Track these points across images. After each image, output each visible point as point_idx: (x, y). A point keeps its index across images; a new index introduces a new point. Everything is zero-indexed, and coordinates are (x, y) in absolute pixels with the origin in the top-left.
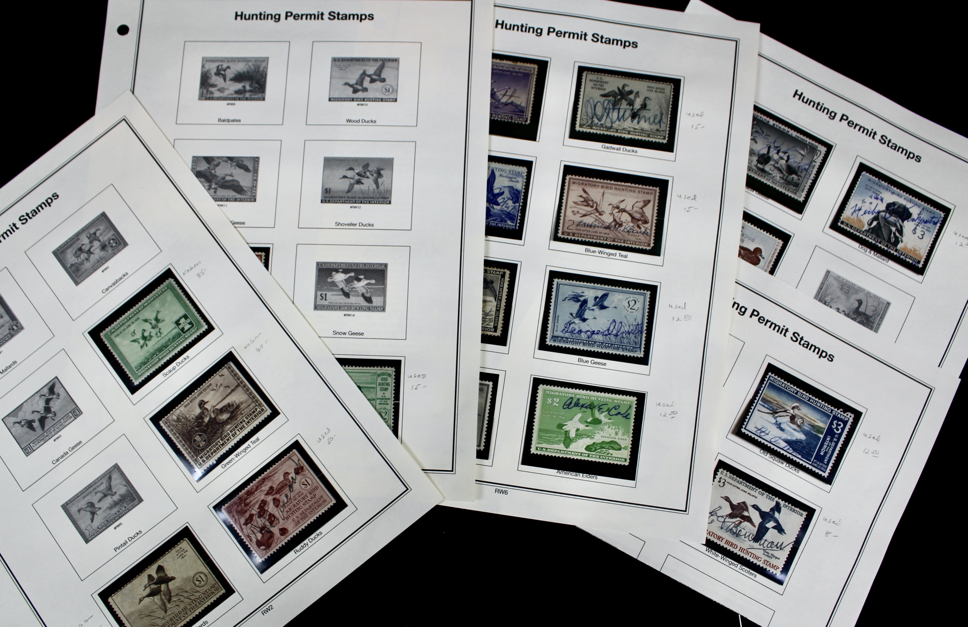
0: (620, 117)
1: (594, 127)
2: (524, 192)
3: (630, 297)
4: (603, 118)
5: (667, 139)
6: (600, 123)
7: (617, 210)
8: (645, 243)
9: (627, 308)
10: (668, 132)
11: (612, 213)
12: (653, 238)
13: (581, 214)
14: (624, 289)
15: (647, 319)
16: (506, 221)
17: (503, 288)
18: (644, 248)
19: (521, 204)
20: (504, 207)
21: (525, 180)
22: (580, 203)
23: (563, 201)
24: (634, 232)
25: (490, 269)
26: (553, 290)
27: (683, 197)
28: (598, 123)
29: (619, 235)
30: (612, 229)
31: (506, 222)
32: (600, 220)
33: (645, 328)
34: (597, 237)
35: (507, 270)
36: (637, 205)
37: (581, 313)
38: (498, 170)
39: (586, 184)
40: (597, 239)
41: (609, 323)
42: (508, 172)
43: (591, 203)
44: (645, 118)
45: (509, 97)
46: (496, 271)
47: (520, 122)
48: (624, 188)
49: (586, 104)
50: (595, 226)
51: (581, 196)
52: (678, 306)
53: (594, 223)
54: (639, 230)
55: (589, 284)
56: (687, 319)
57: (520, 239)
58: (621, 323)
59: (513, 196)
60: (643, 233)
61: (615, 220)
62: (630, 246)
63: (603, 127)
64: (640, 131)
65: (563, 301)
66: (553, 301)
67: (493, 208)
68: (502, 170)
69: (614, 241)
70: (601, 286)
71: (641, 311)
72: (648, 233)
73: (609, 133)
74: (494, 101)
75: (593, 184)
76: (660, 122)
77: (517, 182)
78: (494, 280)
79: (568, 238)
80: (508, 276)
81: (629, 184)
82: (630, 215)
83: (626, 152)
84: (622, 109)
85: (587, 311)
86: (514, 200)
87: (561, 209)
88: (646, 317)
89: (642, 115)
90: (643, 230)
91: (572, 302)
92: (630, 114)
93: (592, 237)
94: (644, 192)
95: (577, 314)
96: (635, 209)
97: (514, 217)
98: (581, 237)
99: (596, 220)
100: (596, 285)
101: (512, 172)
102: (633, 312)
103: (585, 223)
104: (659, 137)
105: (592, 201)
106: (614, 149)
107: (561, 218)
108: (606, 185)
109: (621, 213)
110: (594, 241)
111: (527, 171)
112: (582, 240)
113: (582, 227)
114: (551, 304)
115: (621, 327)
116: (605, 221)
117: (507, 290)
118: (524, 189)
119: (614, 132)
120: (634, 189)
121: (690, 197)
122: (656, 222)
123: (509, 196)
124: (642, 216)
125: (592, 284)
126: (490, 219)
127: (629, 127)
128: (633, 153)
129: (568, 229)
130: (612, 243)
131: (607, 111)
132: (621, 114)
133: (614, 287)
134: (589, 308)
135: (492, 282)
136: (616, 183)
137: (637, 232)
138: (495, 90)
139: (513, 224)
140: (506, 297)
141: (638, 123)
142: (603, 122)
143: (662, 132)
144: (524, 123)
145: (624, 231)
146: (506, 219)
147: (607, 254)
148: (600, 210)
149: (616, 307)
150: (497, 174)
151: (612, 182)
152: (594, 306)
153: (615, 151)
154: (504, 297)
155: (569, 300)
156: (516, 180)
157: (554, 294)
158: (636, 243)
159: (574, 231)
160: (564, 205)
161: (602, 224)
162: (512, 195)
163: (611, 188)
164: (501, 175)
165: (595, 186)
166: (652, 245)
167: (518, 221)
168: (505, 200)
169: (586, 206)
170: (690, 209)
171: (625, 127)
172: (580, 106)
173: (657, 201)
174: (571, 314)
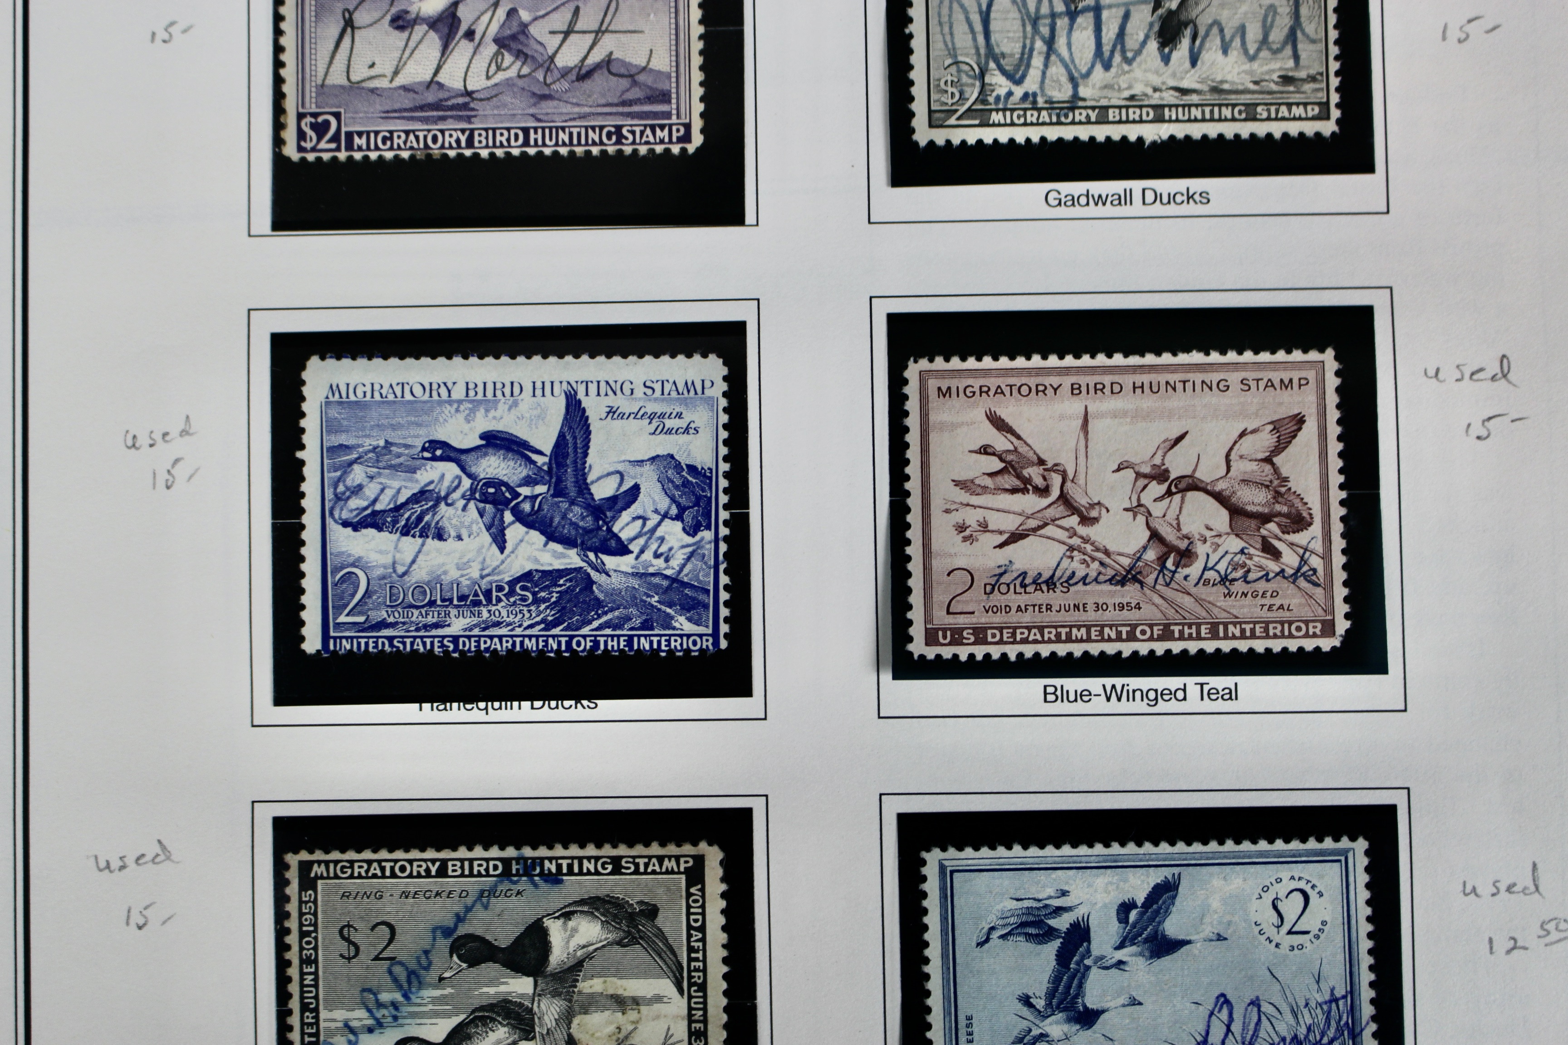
0: (1106, 49)
1: (996, 117)
2: (726, 475)
3: (1279, 880)
4: (1028, 66)
5: (1336, 114)
6: (1019, 92)
7: (1157, 489)
8: (1307, 623)
9: (1271, 932)
10: (1335, 82)
11: (1140, 505)
12: (1341, 592)
13: (1001, 533)
14: (1246, 846)
15: (1371, 968)
16: (667, 621)
17: (702, 929)
18: (1309, 645)
19: (724, 531)
20: (648, 555)
21: (724, 418)
22: (988, 482)
23: (908, 486)
24: (1252, 576)
25: (633, 852)
26: (925, 903)
27: (1449, 373)
28: (1010, 94)
29: (1187, 601)
30: (1150, 580)
31: (669, 627)
32: (1089, 548)
33: (1367, 1011)
34: (1088, 628)
35: (710, 844)
36: (1247, 445)
37: (1068, 987)
38: (593, 388)
39: (999, 391)
40: (1089, 640)
41: (1203, 1011)
42: (640, 391)
43: (1034, 473)
44: (1221, 31)
45: (590, 38)
46: (661, 859)
47: (659, 149)
48: (1172, 378)
49: (945, 11)
50: (1070, 581)
51: (985, 450)
52: (1503, 887)
53: (1066, 563)
54: (1273, 566)
55: (1083, 850)
56: (1554, 936)
57: (744, 689)
58: (1255, 1003)
59: (683, 501)
60: (1295, 576)
61: (1155, 536)
62: (1243, 646)
63: (1035, 108)
64: (1209, 98)
65: (980, 944)
66: (934, 952)
67: (602, 570)
68: (612, 389)
69: (1166, 635)
70: (1141, 851)
71: (1336, 937)
72: (1315, 571)
73: (1068, 133)
74: (525, 70)
75: (1032, 382)
76: (1292, 38)
77: (687, 430)
78: (660, 898)
79: (956, 656)
80: (720, 872)
81: (1196, 357)
82: (1220, 498)
83: (1158, 209)
84: (1110, 7)
85: (1095, 974)
86: (688, 516)
87: (908, 526)
88: (1366, 961)
89: (1203, 22)
90: (1290, 559)
91: (1021, 946)
92: (1151, 25)
93: (1064, 631)
94: (1270, 384)
95: (1051, 994)
96: (1240, 467)
97: (702, 597)
98: (1014, 642)
99: (1071, 549)
100: (1116, 848)
101: (658, 387)
102: (1301, 947)
103: (1024, 574)
104: (1297, 111)
105: (1041, 462)
106: (1101, 200)
107: (910, 567)
108: (1091, 380)
109: (1177, 498)
110: (1078, 650)
111: (725, 371)
112: (1020, 655)
113: (1011, 595)
114: (927, 969)
115: (1259, 1019)
116: (1111, 548)
117: (723, 938)
118: (726, 459)
119: (1089, 122)
120: (1222, 376)
121: (1481, 370)
122: (1343, 511)
123: (664, 503)
124: (1277, 495)
125: (1099, 848)
126: (595, 624)
127: (1155, 90)
128: (1191, 208)
129: (948, 613)
130: (1160, 648)
131: (1045, 31)
132: (1110, 33)
133: (1197, 847)
134: (1102, 958)
135: (652, 912)
136: (1134, 360)
137: (1266, 577)
138: (525, 16)
139: (701, 630)
140: (725, 969)
141: (1194, 62)
142: (1031, 84)
143: (1308, 87)
144: (676, 149)
145: (1207, 582)
146: (668, 610)
147: (1144, 695)
148: (1082, 500)
149: (1220, 938)
150: (594, 407)
151: (1118, 359)
152: (1120, 947)
153: (1108, 210)
154: (717, 970)
155: (1003, 937)
156: (683, 423)
157: (933, 920)
158: (1266, 630)
159: (981, 619)
160: (914, 502)
161: (1102, 564)
162: (677, 493)
163: (1116, 390)
164: (612, 412)
165: (1041, 390)
166: (1342, 626)
167: (724, 612)
168: (650, 524)
169: (1014, 491)
170: (1490, 424)
171: (1138, 89)
172: (917, 28)
173: (1334, 414)
174: (1026, 1001)
